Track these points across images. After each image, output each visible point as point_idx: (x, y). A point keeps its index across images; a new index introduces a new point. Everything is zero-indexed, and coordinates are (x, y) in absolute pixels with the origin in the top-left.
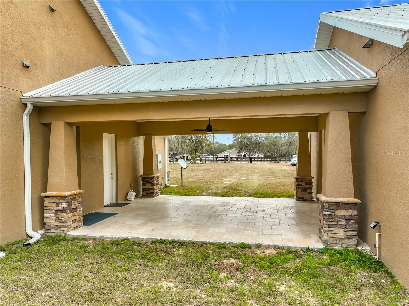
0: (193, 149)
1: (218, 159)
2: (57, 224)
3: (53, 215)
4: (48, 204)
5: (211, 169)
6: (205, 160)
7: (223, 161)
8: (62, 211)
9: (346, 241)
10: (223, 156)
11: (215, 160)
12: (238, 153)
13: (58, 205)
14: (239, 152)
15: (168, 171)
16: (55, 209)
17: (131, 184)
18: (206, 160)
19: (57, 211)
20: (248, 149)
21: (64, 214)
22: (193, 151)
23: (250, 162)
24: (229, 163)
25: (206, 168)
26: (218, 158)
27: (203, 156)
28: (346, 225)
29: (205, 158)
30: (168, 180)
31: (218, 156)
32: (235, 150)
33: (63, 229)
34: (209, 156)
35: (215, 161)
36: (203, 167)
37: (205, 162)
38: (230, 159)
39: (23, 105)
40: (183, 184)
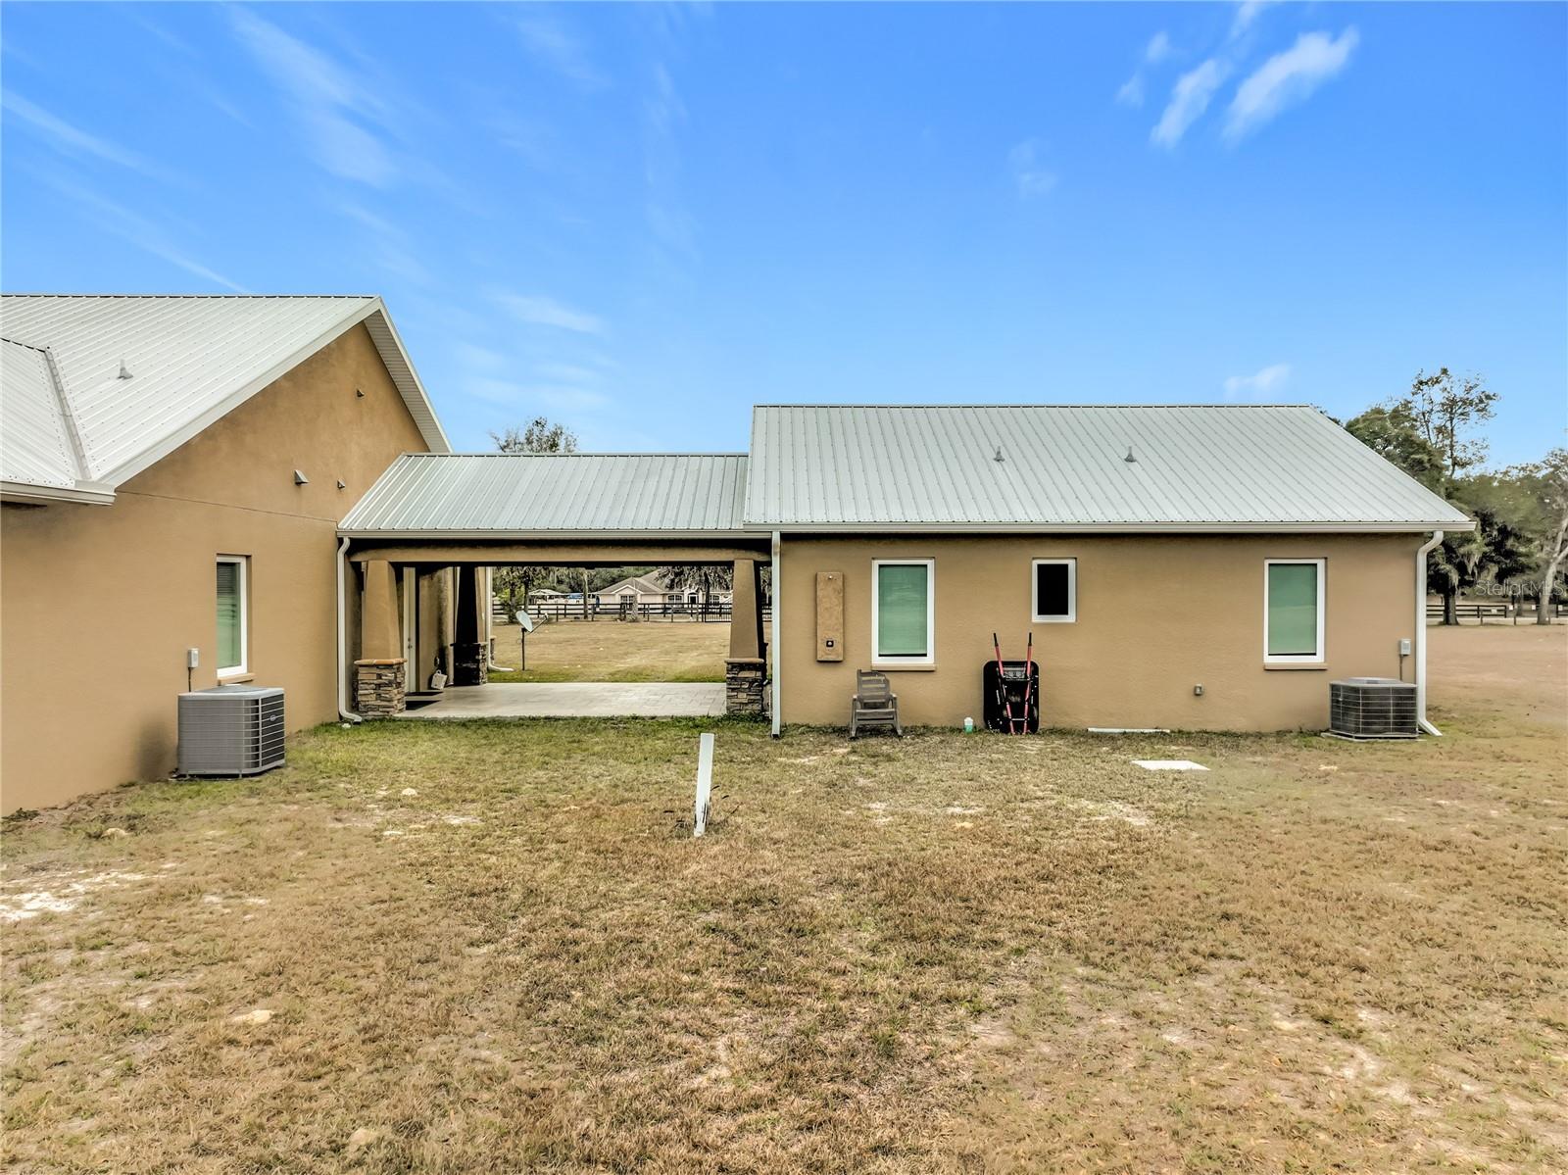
0: (519, 578)
1: (598, 610)
2: (379, 703)
3: (372, 691)
4: (363, 675)
5: (578, 638)
6: (555, 612)
7: (617, 616)
8: (386, 685)
9: (750, 707)
10: (618, 600)
11: (590, 611)
12: (667, 587)
13: (379, 676)
14: (671, 587)
15: (492, 637)
16: (375, 682)
17: (436, 660)
18: (560, 612)
19: (379, 686)
20: (700, 576)
21: (390, 689)
22: (518, 584)
23: (700, 620)
24: (634, 621)
25: (562, 636)
26: (598, 604)
27: (543, 597)
28: (749, 688)
29: (555, 607)
30: (492, 658)
31: (598, 599)
32: (657, 579)
33: (388, 709)
34: (564, 597)
35: (589, 616)
36: (555, 635)
37: (554, 620)
38: (640, 609)
39: (337, 540)
40: (529, 664)
